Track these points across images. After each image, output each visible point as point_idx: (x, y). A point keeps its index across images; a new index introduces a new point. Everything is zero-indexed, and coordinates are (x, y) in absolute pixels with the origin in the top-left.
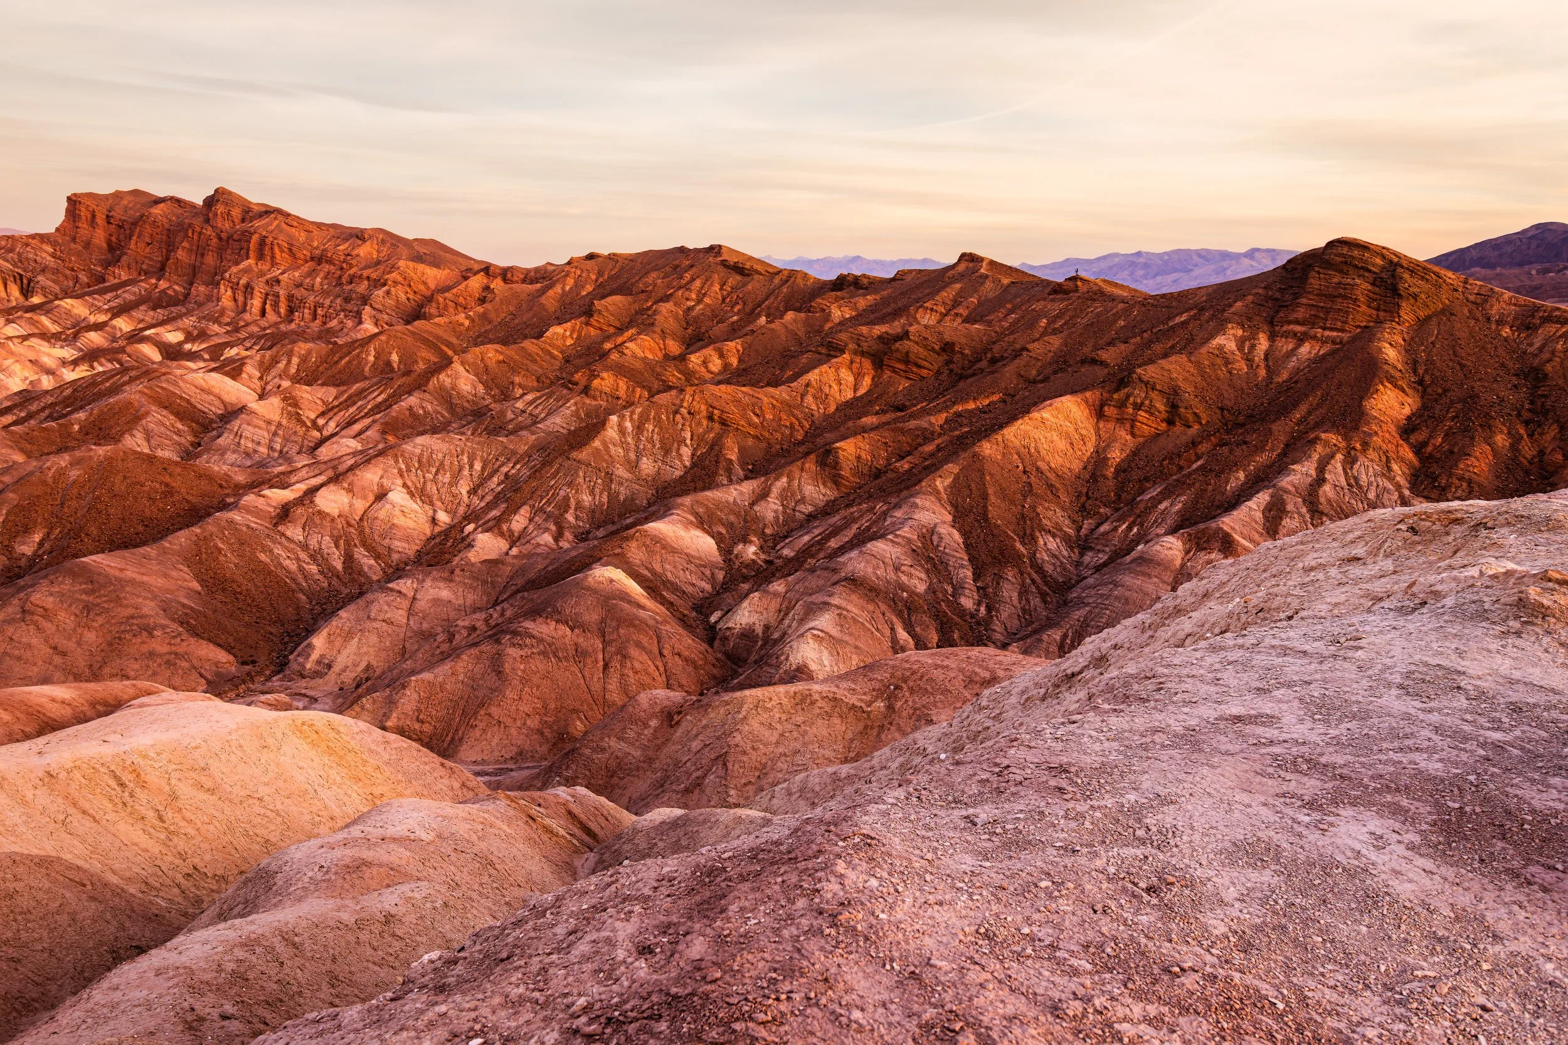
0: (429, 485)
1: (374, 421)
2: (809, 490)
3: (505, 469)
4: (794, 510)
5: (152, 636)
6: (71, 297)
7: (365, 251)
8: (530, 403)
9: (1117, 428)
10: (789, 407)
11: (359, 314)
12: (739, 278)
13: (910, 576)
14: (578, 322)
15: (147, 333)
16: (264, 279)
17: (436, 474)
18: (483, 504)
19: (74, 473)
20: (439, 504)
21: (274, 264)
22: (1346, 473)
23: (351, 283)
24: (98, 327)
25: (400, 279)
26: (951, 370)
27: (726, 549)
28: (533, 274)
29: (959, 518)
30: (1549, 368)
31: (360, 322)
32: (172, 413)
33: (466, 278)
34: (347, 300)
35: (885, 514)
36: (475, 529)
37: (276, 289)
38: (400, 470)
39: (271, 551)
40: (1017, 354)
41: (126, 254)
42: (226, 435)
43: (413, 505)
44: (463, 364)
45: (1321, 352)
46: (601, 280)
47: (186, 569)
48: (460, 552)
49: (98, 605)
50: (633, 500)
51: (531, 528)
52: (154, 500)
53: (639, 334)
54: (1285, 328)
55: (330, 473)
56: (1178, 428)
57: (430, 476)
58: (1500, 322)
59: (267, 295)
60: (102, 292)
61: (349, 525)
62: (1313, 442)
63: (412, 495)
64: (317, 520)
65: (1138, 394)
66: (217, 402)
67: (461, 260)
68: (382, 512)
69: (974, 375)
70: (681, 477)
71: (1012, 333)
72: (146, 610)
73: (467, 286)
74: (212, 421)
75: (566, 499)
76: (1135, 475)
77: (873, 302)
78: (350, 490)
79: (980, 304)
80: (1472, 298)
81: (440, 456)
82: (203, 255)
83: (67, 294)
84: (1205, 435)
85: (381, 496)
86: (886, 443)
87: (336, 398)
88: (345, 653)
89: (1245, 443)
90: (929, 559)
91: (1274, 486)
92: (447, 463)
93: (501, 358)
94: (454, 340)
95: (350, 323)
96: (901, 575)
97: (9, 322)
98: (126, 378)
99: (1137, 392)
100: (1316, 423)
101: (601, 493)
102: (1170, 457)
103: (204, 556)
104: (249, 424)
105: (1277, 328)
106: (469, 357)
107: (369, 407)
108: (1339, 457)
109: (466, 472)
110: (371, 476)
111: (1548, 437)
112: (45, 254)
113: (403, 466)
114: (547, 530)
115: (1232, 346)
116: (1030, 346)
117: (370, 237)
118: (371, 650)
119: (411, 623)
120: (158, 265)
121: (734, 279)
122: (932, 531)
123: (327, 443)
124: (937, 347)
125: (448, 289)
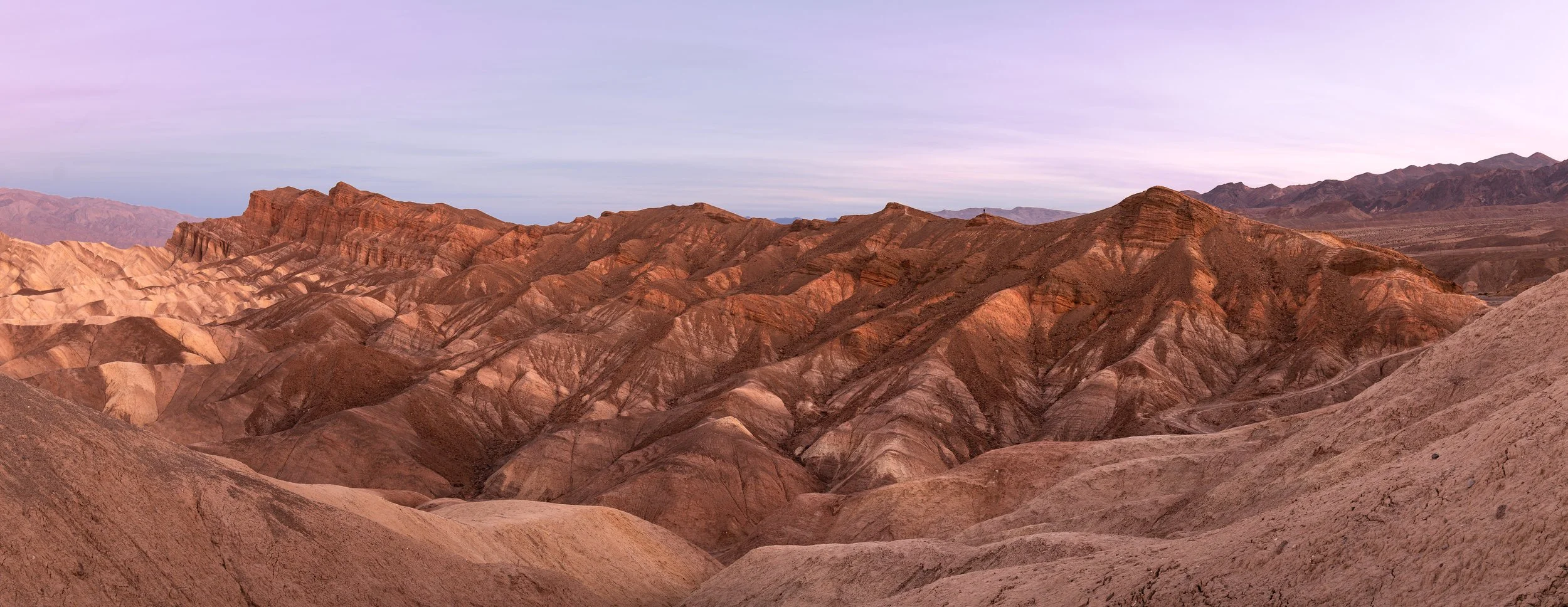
0: (551, 368)
1: (483, 328)
2: (839, 362)
3: (603, 357)
4: (831, 377)
5: (398, 462)
6: (251, 255)
7: (432, 218)
8: (598, 313)
9: (1044, 308)
10: (799, 308)
11: (431, 260)
12: (721, 225)
13: (940, 412)
14: (609, 258)
15: (298, 276)
16: (368, 239)
17: (555, 360)
18: (591, 382)
19: (319, 357)
20: (560, 381)
21: (374, 229)
22: (1192, 324)
23: (424, 240)
24: (267, 273)
25: (457, 237)
26: (910, 279)
27: (791, 405)
28: (549, 230)
29: (959, 372)
30: (1276, 257)
31: (432, 266)
32: (347, 322)
33: (502, 235)
34: (422, 252)
35: (907, 373)
36: (591, 399)
37: (376, 245)
38: (530, 357)
39: (455, 411)
40: (958, 266)
41: (282, 227)
42: (383, 337)
43: (543, 382)
44: (537, 288)
45: (1155, 255)
46: (615, 230)
47: (406, 421)
48: (582, 414)
49: (364, 441)
50: (703, 376)
51: (632, 397)
52: (368, 376)
53: (656, 265)
54: (1130, 241)
55: (480, 360)
56: (1082, 306)
57: (551, 362)
58: (1245, 234)
59: (370, 249)
60: (269, 251)
61: (503, 395)
62: (1170, 307)
63: (541, 375)
64: (480, 390)
65: (1054, 285)
66: (371, 316)
67: (496, 222)
68: (523, 386)
69: (927, 281)
70: (733, 359)
71: (947, 252)
72: (391, 446)
73: (503, 240)
74: (370, 329)
75: (655, 376)
76: (1063, 336)
77: (827, 238)
78: (499, 371)
79: (909, 236)
80: (1227, 221)
81: (556, 347)
82: (328, 226)
83: (248, 254)
84: (1101, 308)
85: (521, 375)
86: (887, 328)
87: (452, 312)
88: (530, 480)
89: (1129, 311)
90: (949, 400)
91: (1156, 334)
92: (562, 352)
93: (563, 283)
94: (519, 273)
95: (424, 267)
96: (934, 412)
97: (219, 270)
98: (311, 301)
99: (1053, 284)
100: (1167, 296)
101: (679, 372)
102: (1082, 324)
103: (416, 413)
104: (398, 330)
105: (1125, 242)
106: (541, 283)
107: (476, 318)
108: (1186, 314)
109: (576, 359)
110: (512, 361)
111: (1286, 295)
112: (237, 229)
113: (532, 355)
114: (645, 398)
115: (1101, 253)
116: (967, 260)
117: (436, 209)
118: (549, 479)
119: (575, 460)
120: (301, 233)
121: (717, 226)
122: (945, 382)
123: (452, 343)
124: (898, 264)
125: (491, 242)
